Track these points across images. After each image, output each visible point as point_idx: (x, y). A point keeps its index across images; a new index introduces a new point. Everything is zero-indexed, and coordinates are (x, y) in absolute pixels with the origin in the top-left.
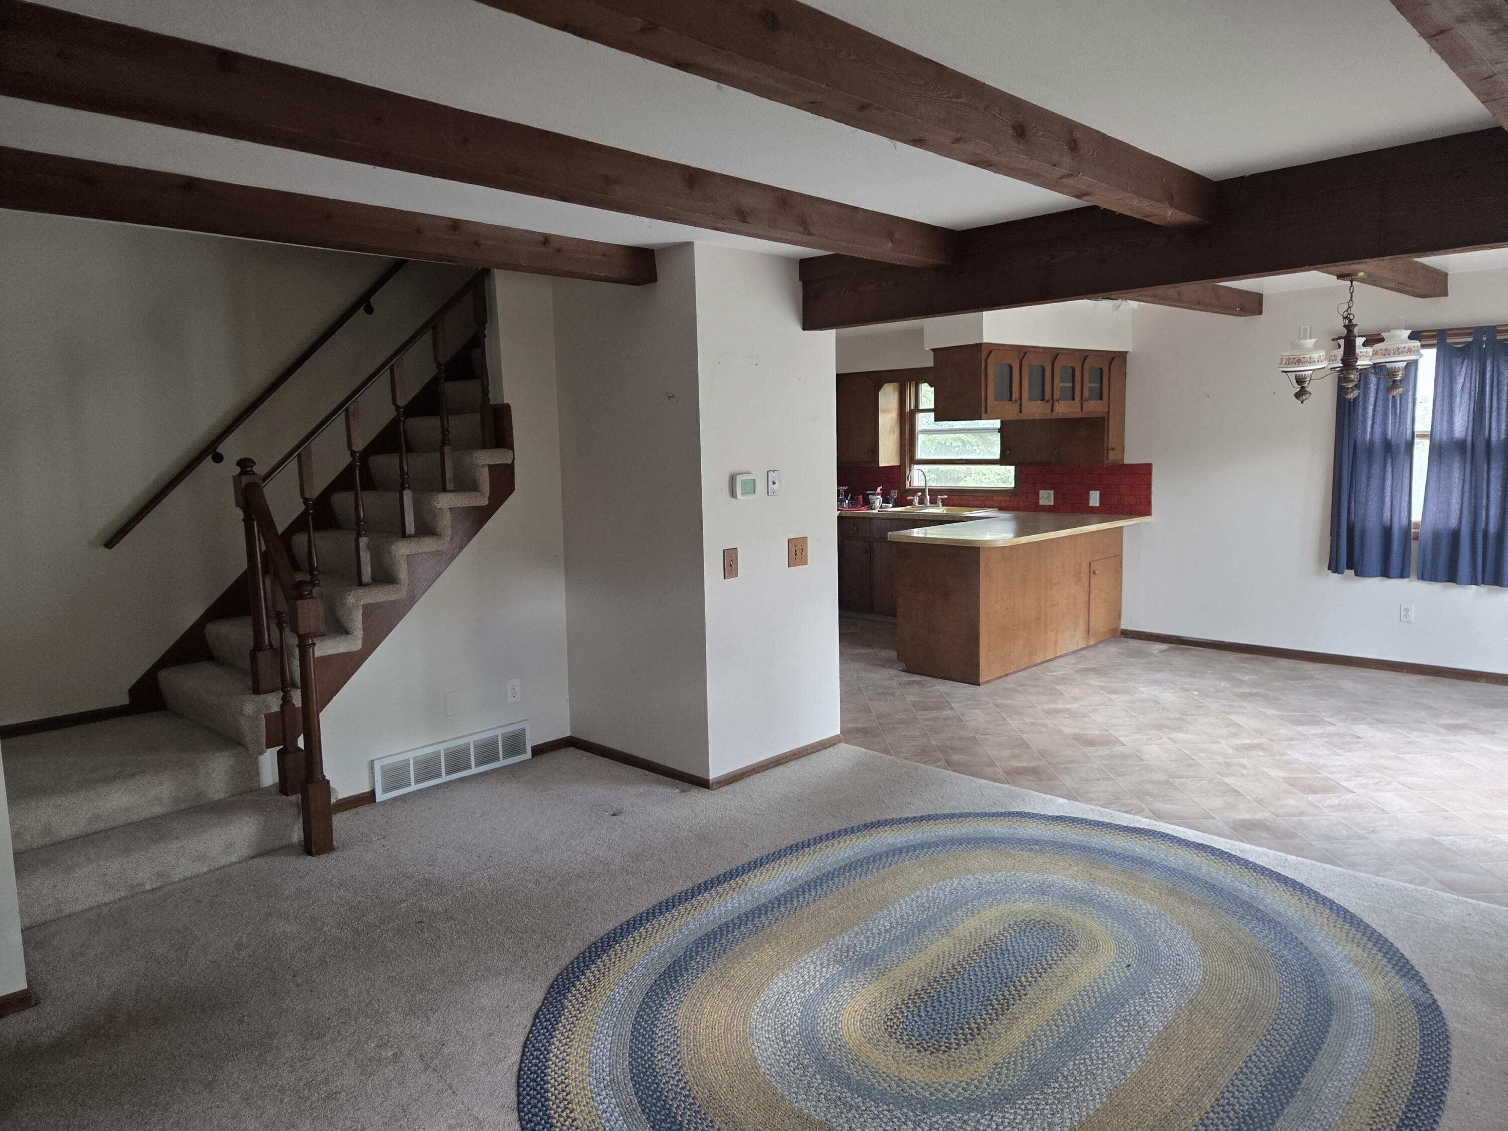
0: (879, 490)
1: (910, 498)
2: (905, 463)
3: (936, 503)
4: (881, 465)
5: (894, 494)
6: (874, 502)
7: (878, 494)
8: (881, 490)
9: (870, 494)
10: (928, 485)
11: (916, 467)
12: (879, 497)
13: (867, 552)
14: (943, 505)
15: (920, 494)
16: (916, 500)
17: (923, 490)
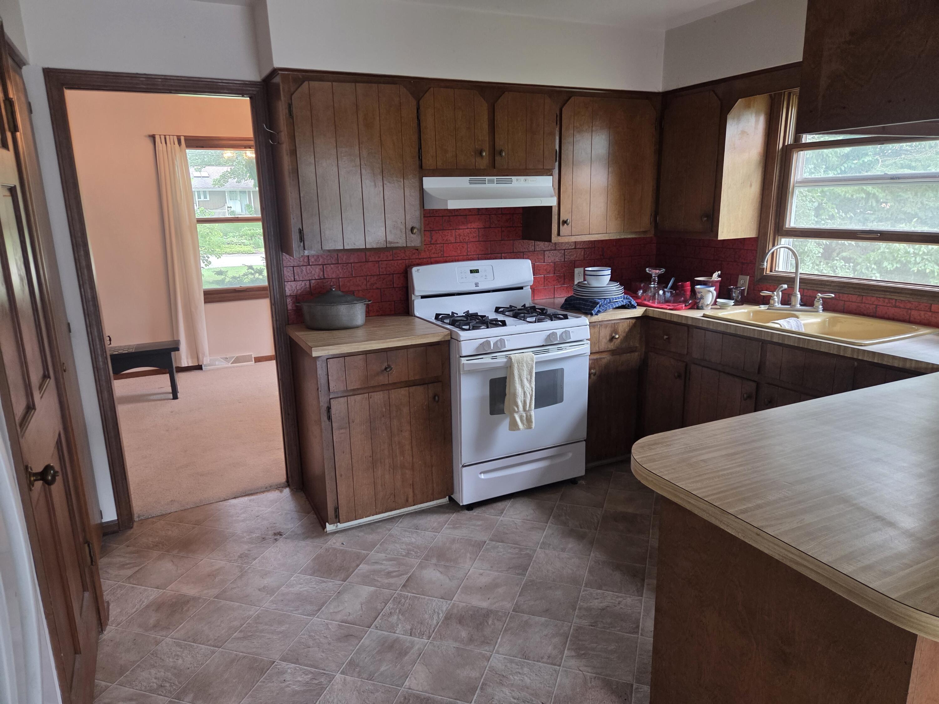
0: (715, 277)
1: (765, 293)
2: (765, 234)
3: (812, 305)
4: (721, 237)
5: (744, 282)
6: (702, 298)
7: (713, 284)
8: (719, 276)
9: (700, 283)
10: (800, 271)
11: (784, 241)
12: (712, 289)
13: (679, 376)
14: (824, 310)
15: (785, 286)
16: (777, 297)
17: (790, 281)
